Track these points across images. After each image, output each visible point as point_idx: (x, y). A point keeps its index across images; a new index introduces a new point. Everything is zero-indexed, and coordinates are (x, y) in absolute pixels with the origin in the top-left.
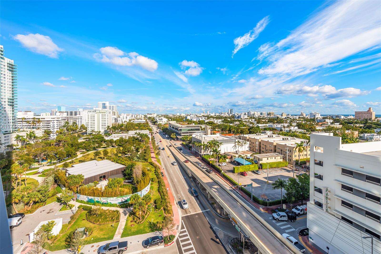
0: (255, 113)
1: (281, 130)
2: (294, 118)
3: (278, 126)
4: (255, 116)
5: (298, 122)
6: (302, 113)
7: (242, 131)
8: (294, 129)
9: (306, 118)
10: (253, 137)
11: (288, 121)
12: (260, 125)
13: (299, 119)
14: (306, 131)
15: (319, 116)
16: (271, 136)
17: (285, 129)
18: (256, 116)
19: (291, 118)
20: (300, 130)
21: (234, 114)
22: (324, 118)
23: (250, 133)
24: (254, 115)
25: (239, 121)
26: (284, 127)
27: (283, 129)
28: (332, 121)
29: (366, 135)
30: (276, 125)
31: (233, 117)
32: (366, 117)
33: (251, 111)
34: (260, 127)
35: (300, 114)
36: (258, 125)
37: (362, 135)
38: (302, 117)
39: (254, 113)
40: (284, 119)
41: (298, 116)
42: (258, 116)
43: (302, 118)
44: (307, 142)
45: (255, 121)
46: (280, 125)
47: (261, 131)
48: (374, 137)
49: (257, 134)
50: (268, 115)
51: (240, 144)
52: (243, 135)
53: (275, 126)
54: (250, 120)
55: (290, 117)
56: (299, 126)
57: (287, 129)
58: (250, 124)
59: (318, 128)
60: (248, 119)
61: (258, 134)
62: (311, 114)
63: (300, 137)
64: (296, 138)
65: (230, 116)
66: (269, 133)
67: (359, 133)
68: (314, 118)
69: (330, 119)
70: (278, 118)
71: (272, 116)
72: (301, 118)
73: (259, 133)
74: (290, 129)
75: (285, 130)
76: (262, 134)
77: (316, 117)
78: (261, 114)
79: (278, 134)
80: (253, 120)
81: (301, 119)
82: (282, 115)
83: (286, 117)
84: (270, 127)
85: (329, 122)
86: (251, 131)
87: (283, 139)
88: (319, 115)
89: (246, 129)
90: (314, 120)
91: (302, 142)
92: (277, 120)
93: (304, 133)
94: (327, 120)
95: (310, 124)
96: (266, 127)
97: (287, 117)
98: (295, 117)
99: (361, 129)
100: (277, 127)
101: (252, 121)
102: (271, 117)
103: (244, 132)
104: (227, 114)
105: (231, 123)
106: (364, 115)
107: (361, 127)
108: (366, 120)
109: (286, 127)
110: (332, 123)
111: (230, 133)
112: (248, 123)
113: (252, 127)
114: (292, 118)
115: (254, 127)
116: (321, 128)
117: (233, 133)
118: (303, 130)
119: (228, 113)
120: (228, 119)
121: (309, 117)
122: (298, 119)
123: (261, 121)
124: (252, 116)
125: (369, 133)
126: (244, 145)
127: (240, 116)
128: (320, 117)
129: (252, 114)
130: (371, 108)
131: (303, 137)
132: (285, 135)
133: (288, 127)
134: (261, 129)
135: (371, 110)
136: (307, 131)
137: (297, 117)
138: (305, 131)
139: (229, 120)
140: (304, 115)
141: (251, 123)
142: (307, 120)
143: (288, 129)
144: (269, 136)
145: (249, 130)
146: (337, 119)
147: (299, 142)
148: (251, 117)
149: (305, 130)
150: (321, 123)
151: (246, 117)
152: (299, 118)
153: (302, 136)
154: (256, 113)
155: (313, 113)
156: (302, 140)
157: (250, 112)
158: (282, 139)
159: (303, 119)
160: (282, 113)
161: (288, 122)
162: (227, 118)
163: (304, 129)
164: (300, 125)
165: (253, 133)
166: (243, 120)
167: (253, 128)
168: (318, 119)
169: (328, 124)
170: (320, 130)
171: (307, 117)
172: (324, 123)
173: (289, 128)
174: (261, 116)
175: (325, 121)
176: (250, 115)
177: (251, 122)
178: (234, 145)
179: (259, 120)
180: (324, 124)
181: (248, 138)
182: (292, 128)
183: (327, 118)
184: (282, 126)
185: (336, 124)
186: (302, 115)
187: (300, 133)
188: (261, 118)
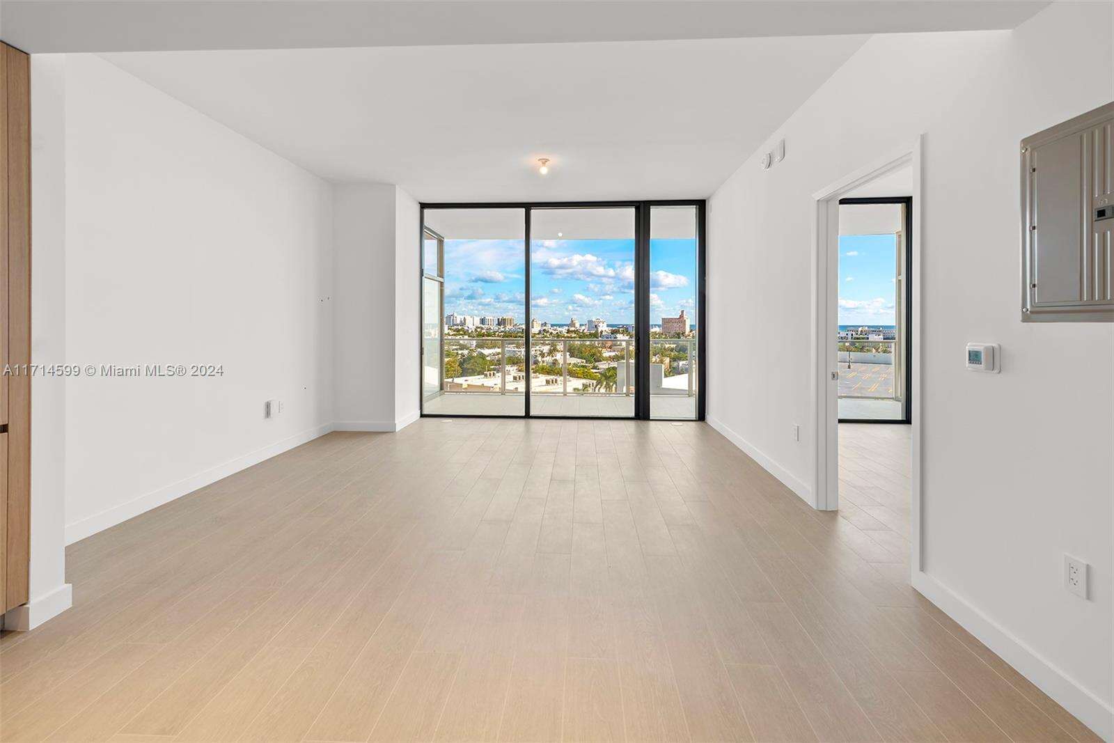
0: (466, 318)
2: (557, 333)
4: (466, 328)
5: (567, 341)
6: (572, 321)
8: (562, 357)
9: (581, 331)
10: (480, 384)
12: (486, 352)
13: (569, 335)
15: (603, 328)
16: (519, 377)
17: (545, 359)
18: (471, 326)
19: (551, 333)
20: (574, 361)
22: (613, 332)
23: (464, 373)
24: (463, 323)
26: (542, 355)
27: (540, 359)
29: (681, 363)
32: (678, 330)
33: (455, 315)
34: (487, 356)
35: (569, 322)
36: (482, 351)
37: (675, 364)
38: (573, 329)
40: (537, 336)
41: (567, 328)
42: (475, 327)
43: (574, 332)
47: (492, 367)
49: (486, 375)
50: (499, 324)
55: (550, 331)
56: (572, 352)
57: (548, 357)
58: (461, 349)
59: (606, 354)
62: (590, 322)
63: (579, 375)
64: (571, 378)
67: (670, 362)
68: (597, 331)
69: (623, 333)
71: (508, 327)
72: (572, 331)
73: (492, 372)
74: (555, 358)
75: (543, 362)
76: (497, 375)
77: (600, 330)
78: (483, 321)
80: (466, 337)
81: (573, 335)
83: (539, 329)
84: (512, 355)
86: (466, 368)
87: (548, 382)
88: (605, 324)
89: (454, 362)
90: (595, 335)
91: (585, 386)
93: (583, 366)
94: (620, 336)
95: (590, 345)
96: (500, 356)
97: (544, 330)
98: (560, 329)
99: (672, 354)
101: (462, 342)
102: (507, 329)
106: (675, 325)
107: (672, 350)
108: (678, 334)
109: (546, 355)
112: (454, 347)
113: (470, 358)
114: (554, 332)
115: (473, 357)
116: (613, 354)
118: (579, 360)
121: (585, 331)
122: (566, 335)
123: (486, 340)
124: (460, 328)
125: (683, 360)
128: (607, 329)
129: (458, 322)
132: (548, 373)
133: (551, 353)
134: (492, 361)
136: (586, 363)
137: (564, 330)
138: (584, 362)
140: (577, 325)
141: (463, 347)
142: (582, 336)
143: (548, 359)
144: (515, 378)
145: (461, 364)
147: (581, 387)
148: (458, 331)
149: (583, 360)
150: (609, 344)
152: (567, 333)
153: (582, 373)
154: (468, 318)
155: (594, 320)
156: (584, 381)
158: (544, 383)
159: (575, 335)
161: (547, 342)
163: (582, 358)
164: (574, 349)
165: (473, 372)
167: (472, 361)
168: (603, 334)
170: (610, 357)
172: (615, 342)
173: (553, 356)
174: (483, 326)
175: (615, 338)
176: (454, 325)
179: (483, 336)
180: (615, 345)
181: (465, 386)
182: (559, 356)
183: (619, 332)
184: (539, 353)
186: (572, 324)
187: (575, 365)
188: (483, 331)
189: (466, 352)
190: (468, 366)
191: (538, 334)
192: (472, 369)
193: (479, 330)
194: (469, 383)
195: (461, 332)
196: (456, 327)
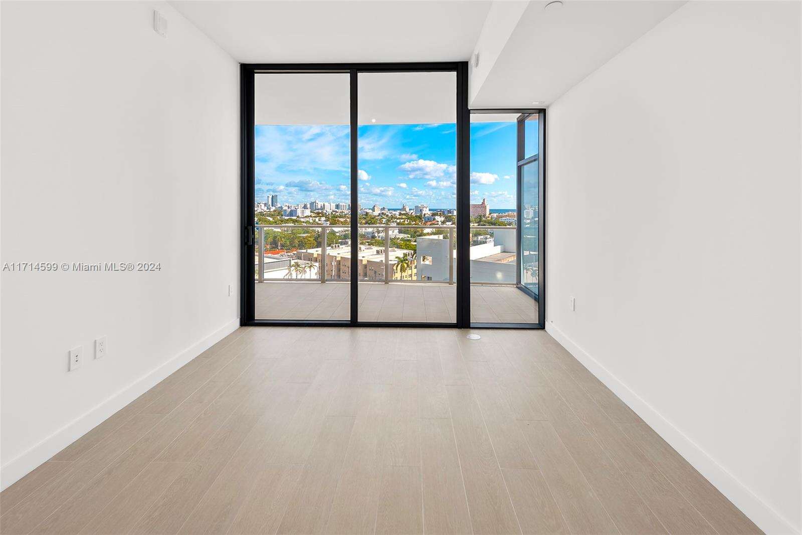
1: (373, 237)
2: (392, 215)
3: (368, 230)
4: (325, 212)
5: (398, 221)
6: (404, 207)
7: (302, 243)
8: (394, 233)
9: (410, 214)
11: (384, 220)
12: (336, 229)
13: (400, 217)
15: (427, 212)
17: (380, 234)
18: (328, 210)
19: (387, 216)
20: (402, 236)
21: (279, 206)
22: (434, 215)
24: (323, 208)
25: (294, 221)
26: (378, 231)
27: (376, 235)
28: (443, 219)
29: (479, 237)
31: (280, 212)
32: (481, 213)
33: (317, 202)
34: (337, 233)
35: (401, 207)
36: (334, 229)
38: (404, 212)
39: (324, 205)
40: (377, 217)
41: (399, 212)
42: (331, 211)
43: (405, 214)
44: (411, 253)
45: (325, 221)
47: (340, 241)
48: (488, 240)
49: (332, 247)
51: (301, 269)
52: (305, 251)
54: (317, 220)
55: (387, 213)
59: (426, 231)
60: (311, 216)
61: (334, 247)
62: (417, 207)
63: (402, 247)
64: (396, 249)
65: (272, 210)
68: (421, 214)
69: (440, 215)
70: (367, 214)
72: (403, 214)
73: (337, 245)
74: (387, 234)
75: (379, 237)
76: (341, 247)
77: (424, 212)
78: (337, 206)
79: (369, 245)
80: (323, 219)
81: (403, 217)
82: (373, 210)
83: (379, 212)
85: (439, 221)
87: (378, 252)
88: (428, 209)
89: (310, 237)
90: (420, 218)
91: (405, 255)
92: (365, 218)
93: (408, 241)
94: (438, 218)
95: (415, 224)
96: (347, 232)
97: (382, 213)
98: (394, 212)
100: (366, 231)
101: (320, 222)
103: (306, 244)
104: (263, 205)
106: (479, 209)
108: (480, 216)
109: (381, 231)
110: (443, 223)
111: (274, 248)
114: (390, 215)
116: (430, 231)
117: (282, 249)
118: (406, 236)
119: (265, 205)
120: (269, 218)
121: (413, 214)
123: (338, 221)
124: (320, 211)
125: (482, 235)
126: (308, 269)
127: (296, 211)
128: (429, 213)
129: (319, 207)
130: (485, 200)
131: (407, 247)
132: (380, 245)
134: (339, 237)
135: (486, 203)
136: (411, 237)
137: (397, 213)
138: (408, 237)
139: (271, 219)
140: (407, 210)
142: (410, 218)
143: (382, 235)
145: (316, 239)
146: (449, 216)
147: (402, 256)
148: (318, 213)
149: (408, 235)
150: (429, 223)
151: (308, 212)
152: (399, 215)
153: (405, 245)
154: (326, 204)
155: (419, 206)
156: (405, 251)
157: (315, 202)
158: (375, 253)
159: (405, 217)
160: (374, 206)
161: (383, 222)
162: (263, 215)
166: (302, 220)
168: (426, 216)
169: (438, 224)
170: (429, 233)
172: (434, 222)
174: (337, 210)
175: (434, 219)
176: (316, 209)
177: (318, 224)
178: (287, 271)
180: (434, 224)
181: (315, 256)
182: (390, 233)
183: (437, 214)
185: (447, 223)
186: (404, 209)
187: (402, 239)
188: (337, 214)
191: (378, 216)
193: (334, 213)
194: (318, 252)
195: (320, 215)
196: (318, 211)
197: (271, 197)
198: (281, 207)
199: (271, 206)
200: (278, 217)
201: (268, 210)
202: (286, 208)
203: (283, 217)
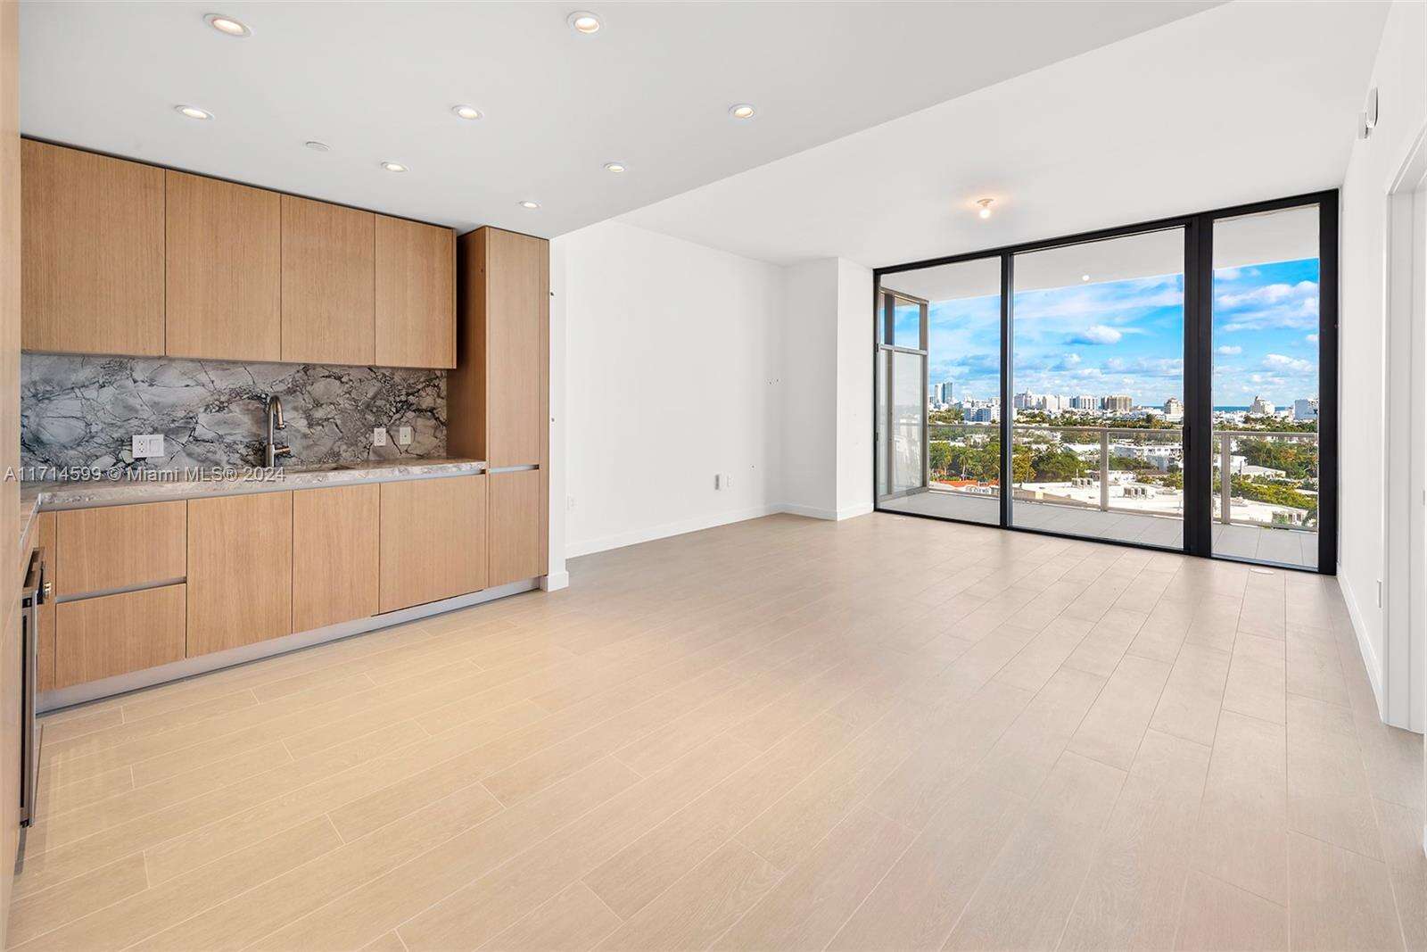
0: (1047, 398)
1: (1174, 469)
2: (1221, 422)
3: (1157, 453)
4: (1046, 413)
5: (1243, 436)
6: (1258, 402)
9: (1278, 420)
10: (1062, 494)
12: (1078, 448)
13: (1246, 426)
14: (1284, 473)
16: (1135, 490)
18: (1053, 410)
20: (1257, 471)
21: (957, 401)
23: (1041, 477)
24: (1042, 405)
30: (1151, 448)
31: (958, 413)
33: (1030, 393)
34: (1080, 455)
35: (1249, 403)
36: (1071, 446)
38: (1259, 415)
39: (1045, 400)
41: (1244, 413)
42: (1061, 411)
43: (1262, 421)
44: (1299, 516)
45: (1051, 430)
46: (1168, 447)
47: (1089, 471)
49: (1075, 483)
50: (1104, 406)
53: (1146, 453)
54: (1032, 428)
56: (1252, 453)
58: (1036, 443)
60: (1019, 421)
61: (1080, 483)
63: (1266, 498)
64: (1246, 502)
65: (942, 409)
66: (1125, 479)
70: (1149, 418)
71: (1121, 412)
72: (1256, 420)
73: (1085, 480)
76: (1095, 483)
78: (1074, 402)
79: (1166, 486)
80: (1045, 426)
81: (1258, 427)
82: (1167, 409)
84: (1124, 455)
86: (1043, 471)
92: (1146, 427)
93: (1280, 483)
95: (1299, 446)
96: (1104, 455)
100: (1152, 454)
101: (1038, 433)
102: (1119, 414)
105: (954, 439)
111: (954, 475)
112: (1026, 440)
113: (1051, 456)
115: (1056, 455)
117: (968, 478)
118: (1270, 472)
119: (934, 400)
121: (1289, 419)
122: (1241, 425)
123: (1079, 431)
124: (1037, 412)
127: (988, 411)
129: (1034, 403)
131: (1281, 499)
134: (1086, 463)
136: (1288, 476)
137: (1238, 418)
138: (1279, 476)
139: (944, 425)
141: (1039, 440)
142: (1282, 429)
144: (1127, 492)
145: (1035, 465)
147: (1268, 518)
148: (1034, 416)
149: (1279, 472)
152: (1244, 422)
153: (1276, 493)
154: (1050, 398)
156: (1279, 509)
157: (1027, 394)
159: (1263, 427)
160: (1170, 401)
163: (1277, 468)
164: (1259, 450)
165: (1055, 477)
167: (1054, 460)
171: (1284, 419)
174: (1075, 410)
176: (1027, 408)
179: (1072, 427)
181: (1039, 497)
186: (1257, 405)
187: (1259, 479)
188: (1074, 417)
189: (1043, 447)
190: (1047, 468)
192: (1053, 472)
193: (1067, 415)
194: (1046, 491)
195: (1038, 419)
196: (1030, 411)
197: (940, 386)
198: (960, 405)
199: (941, 403)
200: (956, 422)
201: (937, 410)
202: (968, 406)
203: (965, 422)
